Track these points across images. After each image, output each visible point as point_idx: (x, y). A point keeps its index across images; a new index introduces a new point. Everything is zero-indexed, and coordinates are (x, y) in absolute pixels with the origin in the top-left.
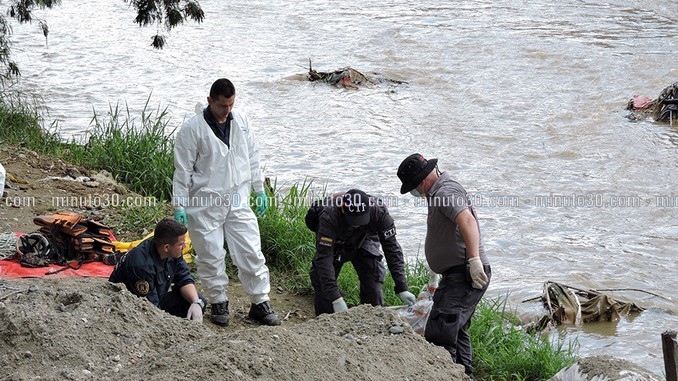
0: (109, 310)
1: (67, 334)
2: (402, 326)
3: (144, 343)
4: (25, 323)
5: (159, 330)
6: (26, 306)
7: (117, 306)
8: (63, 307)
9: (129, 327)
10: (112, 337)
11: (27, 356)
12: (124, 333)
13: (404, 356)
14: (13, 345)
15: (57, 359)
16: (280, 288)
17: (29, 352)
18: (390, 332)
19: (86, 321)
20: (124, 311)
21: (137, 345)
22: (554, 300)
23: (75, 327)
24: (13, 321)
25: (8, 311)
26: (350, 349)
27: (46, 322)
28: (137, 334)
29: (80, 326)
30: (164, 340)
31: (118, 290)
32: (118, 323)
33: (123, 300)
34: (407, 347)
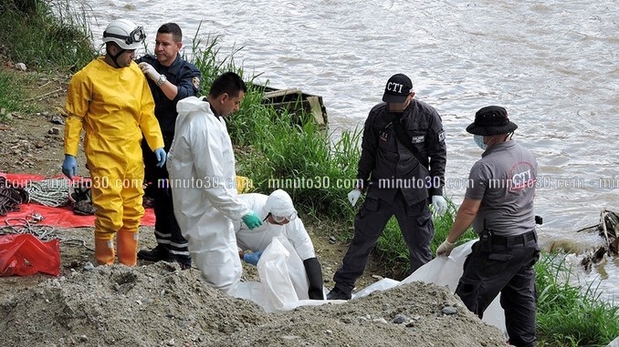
0: (163, 291)
1: (122, 318)
2: (455, 306)
3: (198, 326)
4: (81, 306)
5: (213, 311)
6: (82, 287)
7: (171, 288)
8: (118, 287)
9: (184, 309)
10: (166, 320)
11: (83, 340)
12: (178, 315)
13: (456, 340)
14: (69, 329)
15: (113, 343)
16: (333, 238)
17: (84, 336)
18: (443, 313)
19: (141, 303)
20: (178, 293)
21: (191, 328)
22: (611, 229)
23: (130, 309)
24: (68, 304)
25: (63, 292)
26: (403, 337)
27: (102, 305)
28: (191, 316)
29: (135, 309)
30: (218, 322)
31: (173, 270)
32: (172, 306)
33: (177, 280)
34: (459, 329)
